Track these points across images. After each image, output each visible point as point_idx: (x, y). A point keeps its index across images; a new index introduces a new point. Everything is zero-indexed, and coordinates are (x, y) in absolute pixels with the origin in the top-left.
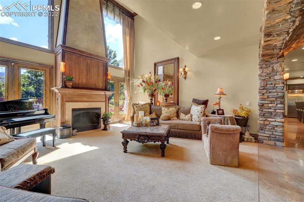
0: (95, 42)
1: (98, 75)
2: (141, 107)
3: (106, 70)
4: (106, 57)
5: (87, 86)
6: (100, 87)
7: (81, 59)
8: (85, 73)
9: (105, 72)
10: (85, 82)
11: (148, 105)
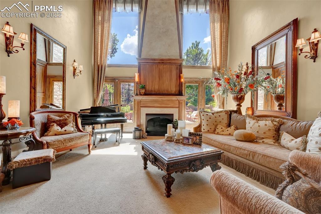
0: (168, 45)
1: (171, 79)
2: (210, 116)
3: (181, 72)
4: (180, 58)
5: (159, 92)
6: (173, 92)
7: (154, 66)
8: (157, 79)
9: (178, 75)
10: (157, 88)
11: (225, 113)
